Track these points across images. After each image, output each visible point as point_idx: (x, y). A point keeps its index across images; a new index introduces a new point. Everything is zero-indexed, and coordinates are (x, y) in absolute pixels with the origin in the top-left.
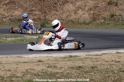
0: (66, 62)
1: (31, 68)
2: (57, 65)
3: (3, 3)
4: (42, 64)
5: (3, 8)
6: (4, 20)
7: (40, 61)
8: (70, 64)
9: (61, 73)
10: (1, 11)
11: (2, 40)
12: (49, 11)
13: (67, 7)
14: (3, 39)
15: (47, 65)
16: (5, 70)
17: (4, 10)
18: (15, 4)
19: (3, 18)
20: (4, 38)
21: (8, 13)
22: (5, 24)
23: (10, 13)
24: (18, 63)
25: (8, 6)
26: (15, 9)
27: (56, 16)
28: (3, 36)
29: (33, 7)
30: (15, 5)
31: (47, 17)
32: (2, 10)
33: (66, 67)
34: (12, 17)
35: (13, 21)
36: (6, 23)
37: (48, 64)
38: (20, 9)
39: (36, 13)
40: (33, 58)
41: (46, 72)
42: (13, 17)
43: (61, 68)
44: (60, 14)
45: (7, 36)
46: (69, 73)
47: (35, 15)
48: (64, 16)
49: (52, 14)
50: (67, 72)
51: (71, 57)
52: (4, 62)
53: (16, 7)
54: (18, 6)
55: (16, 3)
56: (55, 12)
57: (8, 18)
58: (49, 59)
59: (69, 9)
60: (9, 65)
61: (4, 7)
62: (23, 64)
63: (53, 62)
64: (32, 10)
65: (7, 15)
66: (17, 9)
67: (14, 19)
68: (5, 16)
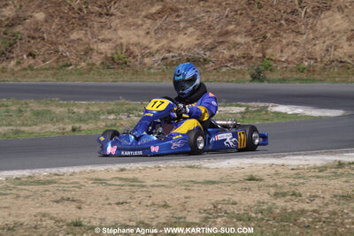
0: (326, 181)
1: (226, 197)
2: (301, 190)
3: (144, 13)
4: (259, 187)
5: (145, 27)
6: (147, 60)
7: (251, 179)
8: (338, 185)
9: (314, 211)
10: (138, 36)
12: (276, 35)
13: (326, 22)
15: (273, 191)
16: (153, 204)
17: (148, 33)
18: (178, 16)
19: (143, 57)
21: (158, 40)
22: (149, 74)
23: (164, 42)
24: (188, 185)
25: (159, 22)
26: (179, 31)
27: (294, 49)
29: (229, 23)
30: (177, 20)
31: (269, 52)
32: (142, 33)
33: (328, 196)
34: (169, 52)
35: (171, 64)
36: (152, 71)
37: (275, 186)
38: (191, 30)
39: (239, 39)
40: (232, 169)
41: (270, 210)
42: (171, 54)
43: (313, 198)
44: (307, 42)
46: (335, 213)
47: (236, 45)
48: (317, 48)
49: (284, 42)
50: (331, 208)
51: (341, 165)
52: (149, 183)
53: (182, 25)
54: (186, 20)
55: (182, 12)
56: (291, 37)
57: (158, 57)
58: (277, 174)
59: (333, 28)
60: (164, 190)
61: (148, 25)
62: (204, 187)
63: (290, 181)
64: (227, 33)
65: (156, 47)
66: (185, 28)
67: (174, 59)
68: (151, 50)
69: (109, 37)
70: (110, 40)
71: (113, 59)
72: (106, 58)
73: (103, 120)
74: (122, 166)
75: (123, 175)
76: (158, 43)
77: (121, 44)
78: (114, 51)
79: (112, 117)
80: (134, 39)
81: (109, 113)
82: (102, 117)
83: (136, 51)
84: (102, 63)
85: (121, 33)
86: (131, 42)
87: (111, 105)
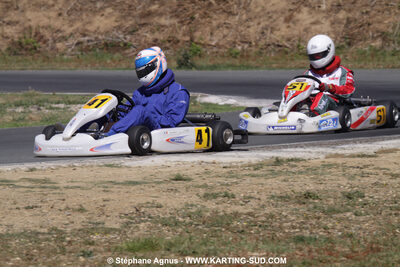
0: (262, 180)
1: (150, 200)
2: (234, 190)
4: (187, 188)
5: (56, 8)
6: (59, 45)
7: (178, 178)
8: (276, 184)
9: (249, 214)
10: (49, 18)
11: (54, 112)
12: (205, 15)
13: (261, 1)
14: (57, 108)
15: (202, 192)
16: (67, 208)
17: (60, 15)
19: (55, 41)
20: (62, 106)
21: (71, 23)
22: (62, 61)
23: (78, 25)
24: (107, 186)
25: (72, 2)
26: (95, 12)
27: (225, 31)
28: (57, 99)
29: (152, 2)
31: (197, 34)
32: (53, 14)
34: (85, 35)
35: (87, 49)
36: (65, 57)
37: (205, 186)
38: (109, 10)
39: (163, 21)
40: (156, 168)
41: (199, 213)
42: (87, 38)
43: (247, 199)
44: (240, 23)
45: (72, 100)
46: (272, 216)
47: (160, 27)
48: (251, 30)
49: (214, 23)
51: (279, 161)
52: (63, 184)
53: (99, 5)
56: (222, 19)
57: (72, 42)
58: (207, 173)
59: (269, 8)
60: (79, 192)
61: (60, 6)
62: (124, 189)
63: (222, 180)
64: (150, 14)
65: (70, 30)
66: (102, 9)
67: (90, 43)
68: (65, 34)
69: (15, 18)
70: (17, 22)
71: (20, 44)
72: (13, 43)
73: (10, 114)
74: (32, 165)
75: (33, 176)
76: (71, 26)
77: (30, 27)
78: (21, 35)
79: (20, 109)
80: (45, 21)
81: (17, 105)
82: (9, 110)
83: (47, 35)
84: (9, 49)
85: (29, 14)
86: (41, 24)
87: (19, 96)
